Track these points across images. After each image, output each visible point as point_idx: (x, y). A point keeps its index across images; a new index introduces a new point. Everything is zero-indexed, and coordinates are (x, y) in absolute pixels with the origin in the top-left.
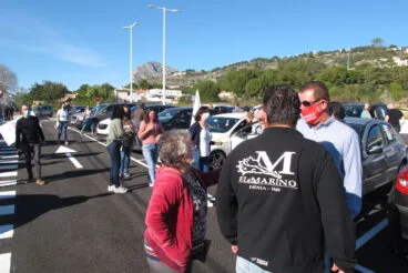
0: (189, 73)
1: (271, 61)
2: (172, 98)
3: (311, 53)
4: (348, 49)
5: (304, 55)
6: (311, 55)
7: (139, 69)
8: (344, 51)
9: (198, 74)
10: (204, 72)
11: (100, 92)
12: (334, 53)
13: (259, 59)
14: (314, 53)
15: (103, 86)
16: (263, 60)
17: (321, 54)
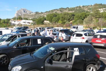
0: (37, 13)
1: (66, 9)
2: (29, 23)
3: (80, 6)
4: (93, 5)
5: (78, 7)
6: (80, 7)
7: (18, 11)
8: (91, 6)
9: (40, 14)
10: (42, 13)
11: (6, 21)
12: (88, 6)
13: (62, 8)
14: (81, 6)
15: (6, 19)
16: (63, 9)
17: (83, 6)
